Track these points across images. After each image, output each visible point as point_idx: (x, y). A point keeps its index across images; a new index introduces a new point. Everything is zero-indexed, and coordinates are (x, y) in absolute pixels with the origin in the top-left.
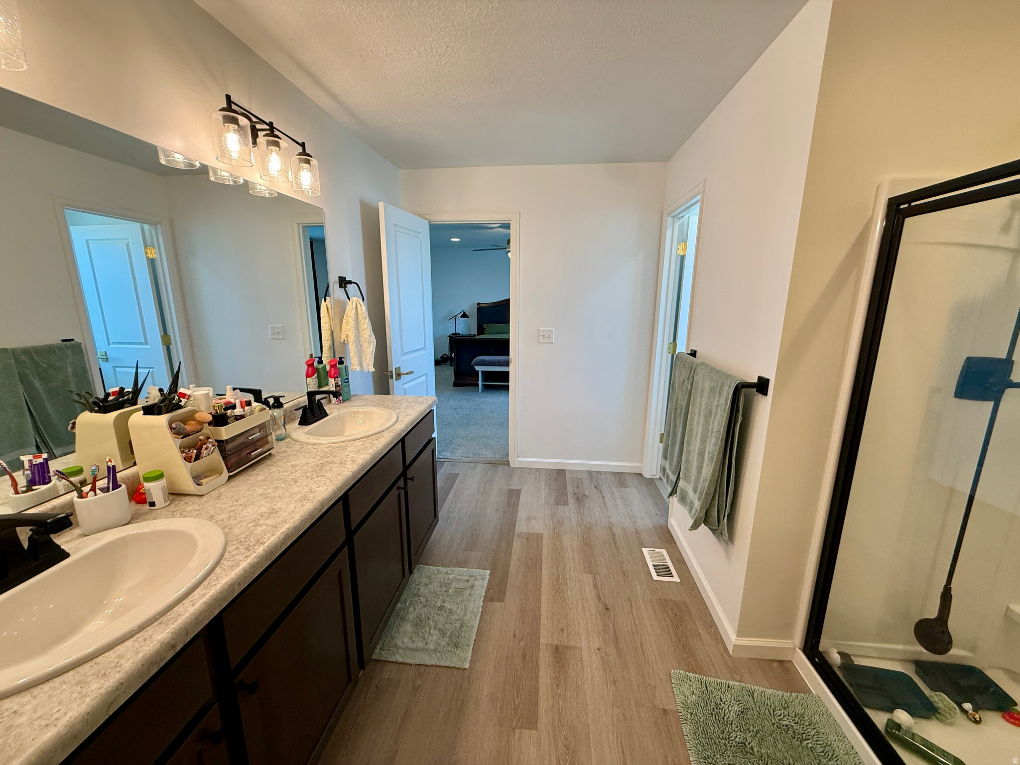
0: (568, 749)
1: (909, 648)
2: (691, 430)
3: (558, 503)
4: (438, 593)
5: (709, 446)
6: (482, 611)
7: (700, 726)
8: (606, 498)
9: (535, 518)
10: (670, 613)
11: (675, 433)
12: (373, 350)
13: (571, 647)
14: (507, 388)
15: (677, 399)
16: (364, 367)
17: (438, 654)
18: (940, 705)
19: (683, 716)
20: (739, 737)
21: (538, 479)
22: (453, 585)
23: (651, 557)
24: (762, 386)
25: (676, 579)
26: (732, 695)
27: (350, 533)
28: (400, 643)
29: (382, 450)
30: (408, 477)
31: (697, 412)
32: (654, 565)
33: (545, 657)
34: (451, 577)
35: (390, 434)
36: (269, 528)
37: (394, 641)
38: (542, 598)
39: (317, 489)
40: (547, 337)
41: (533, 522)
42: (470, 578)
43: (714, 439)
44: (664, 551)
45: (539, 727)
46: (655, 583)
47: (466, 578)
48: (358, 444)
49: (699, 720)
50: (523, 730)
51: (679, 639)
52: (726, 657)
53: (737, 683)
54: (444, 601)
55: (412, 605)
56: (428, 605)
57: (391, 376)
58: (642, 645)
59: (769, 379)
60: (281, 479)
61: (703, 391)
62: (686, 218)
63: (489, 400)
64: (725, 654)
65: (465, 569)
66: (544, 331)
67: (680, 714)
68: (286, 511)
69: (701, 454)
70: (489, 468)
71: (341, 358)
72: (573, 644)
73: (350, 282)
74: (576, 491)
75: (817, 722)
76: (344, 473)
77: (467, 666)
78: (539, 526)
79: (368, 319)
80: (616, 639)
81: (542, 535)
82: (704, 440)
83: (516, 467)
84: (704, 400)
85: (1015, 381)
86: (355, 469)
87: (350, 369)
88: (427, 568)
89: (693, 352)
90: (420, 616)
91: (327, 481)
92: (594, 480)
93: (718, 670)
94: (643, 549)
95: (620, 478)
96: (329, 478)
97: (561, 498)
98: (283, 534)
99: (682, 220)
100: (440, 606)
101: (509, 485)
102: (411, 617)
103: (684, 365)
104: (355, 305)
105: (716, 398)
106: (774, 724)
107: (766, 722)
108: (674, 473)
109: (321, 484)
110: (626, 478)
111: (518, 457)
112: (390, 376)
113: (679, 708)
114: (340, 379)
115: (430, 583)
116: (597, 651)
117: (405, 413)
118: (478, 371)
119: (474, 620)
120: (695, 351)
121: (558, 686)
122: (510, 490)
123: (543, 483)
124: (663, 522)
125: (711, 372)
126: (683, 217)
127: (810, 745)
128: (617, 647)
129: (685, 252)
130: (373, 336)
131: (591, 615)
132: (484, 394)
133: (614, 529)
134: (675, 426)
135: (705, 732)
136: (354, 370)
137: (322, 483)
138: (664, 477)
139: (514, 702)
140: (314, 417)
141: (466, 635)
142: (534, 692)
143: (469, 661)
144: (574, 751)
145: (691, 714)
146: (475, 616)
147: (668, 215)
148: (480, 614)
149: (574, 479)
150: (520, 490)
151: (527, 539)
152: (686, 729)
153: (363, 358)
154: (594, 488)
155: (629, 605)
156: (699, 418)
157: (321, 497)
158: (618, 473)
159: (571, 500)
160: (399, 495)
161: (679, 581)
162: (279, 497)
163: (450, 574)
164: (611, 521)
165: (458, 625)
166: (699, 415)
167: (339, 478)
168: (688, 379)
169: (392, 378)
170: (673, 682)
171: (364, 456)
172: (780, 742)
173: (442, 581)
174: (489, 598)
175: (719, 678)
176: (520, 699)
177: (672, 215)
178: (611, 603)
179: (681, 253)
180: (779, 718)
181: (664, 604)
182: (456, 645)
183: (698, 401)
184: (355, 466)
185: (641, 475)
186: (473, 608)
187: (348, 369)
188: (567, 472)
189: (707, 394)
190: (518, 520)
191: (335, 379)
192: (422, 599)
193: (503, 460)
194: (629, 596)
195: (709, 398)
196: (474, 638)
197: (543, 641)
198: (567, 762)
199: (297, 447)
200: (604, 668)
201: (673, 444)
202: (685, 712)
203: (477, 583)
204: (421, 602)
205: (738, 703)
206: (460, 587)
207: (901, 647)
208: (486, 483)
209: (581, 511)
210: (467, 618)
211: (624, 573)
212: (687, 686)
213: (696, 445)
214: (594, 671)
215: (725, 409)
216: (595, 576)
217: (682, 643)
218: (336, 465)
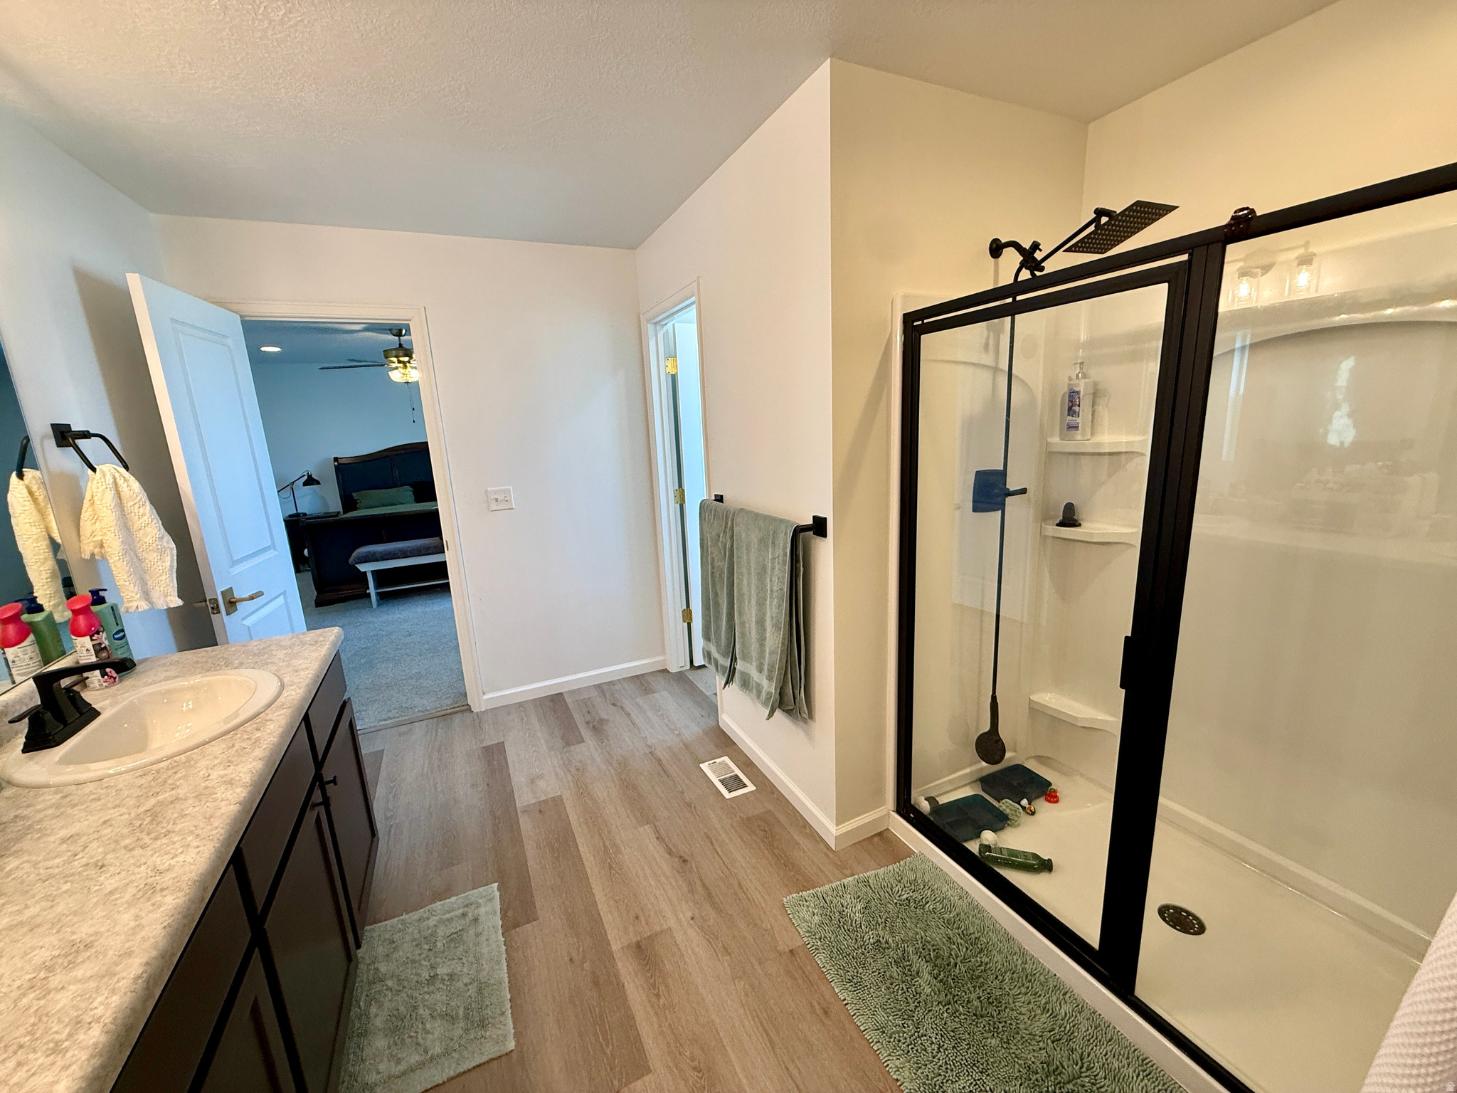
0: (700, 1071)
1: (974, 768)
2: (741, 595)
3: (568, 744)
4: (417, 958)
5: (771, 609)
6: (506, 950)
7: (833, 947)
8: (633, 715)
9: (541, 777)
10: (758, 832)
11: (717, 605)
12: (171, 566)
13: (657, 934)
14: (446, 588)
15: (713, 560)
16: (154, 600)
17: (454, 1054)
18: (1008, 811)
19: (813, 946)
20: (872, 936)
21: (525, 719)
22: (440, 933)
23: (714, 772)
24: (819, 526)
25: (751, 787)
26: (850, 894)
27: (257, 920)
28: (372, 1078)
29: (280, 744)
30: (326, 780)
31: (744, 571)
32: (720, 781)
33: (626, 968)
34: (432, 922)
35: (282, 712)
36: (92, 984)
37: (359, 1080)
38: (593, 886)
39: (173, 862)
40: (502, 501)
41: (541, 784)
42: (466, 909)
43: (776, 600)
44: (726, 759)
45: (652, 1068)
46: (729, 802)
47: (460, 911)
48: (216, 748)
49: (830, 942)
50: (632, 1085)
51: (778, 859)
52: (831, 855)
53: (850, 879)
54: (432, 967)
55: (373, 1002)
56: (404, 987)
57: (216, 609)
58: (740, 885)
59: (826, 518)
60: (52, 876)
61: (748, 546)
62: (670, 326)
63: (397, 616)
64: (828, 852)
65: (453, 899)
66: (496, 492)
67: (809, 946)
68: (117, 934)
69: (761, 623)
70: (437, 725)
71: (95, 593)
72: (658, 929)
73: (86, 435)
74: (588, 718)
75: (929, 881)
76: (223, 811)
77: (511, 1045)
78: (550, 787)
79: (148, 506)
80: (709, 895)
81: (560, 797)
82: (761, 604)
83: (483, 709)
84: (753, 556)
85: (1011, 490)
86: (243, 795)
87: (122, 610)
88: (380, 927)
89: (719, 498)
90: (396, 1013)
91: (190, 838)
92: (607, 695)
93: (828, 874)
94: (701, 765)
95: (641, 682)
96: (192, 832)
97: (570, 736)
98: (140, 981)
99: (665, 328)
100: (428, 978)
101: (481, 741)
102: (379, 1022)
103: (715, 515)
104: (112, 480)
105: (770, 550)
106: (896, 904)
107: (889, 905)
108: (724, 656)
109: (177, 849)
110: (649, 680)
111: (484, 694)
112: (213, 608)
113: (805, 939)
114: (104, 635)
115: (395, 949)
116: (691, 922)
117: (291, 669)
118: (366, 572)
119: (498, 970)
120: (722, 496)
121: (658, 995)
122: (487, 749)
123: (535, 721)
124: (712, 723)
125: (756, 520)
126: (666, 324)
127: (931, 907)
128: (713, 905)
129: (676, 371)
130: (168, 538)
131: (667, 878)
132: (383, 608)
133: (658, 753)
134: (716, 594)
135: (840, 952)
136: (132, 610)
137: (177, 845)
138: (711, 664)
139: (605, 1053)
140: (66, 725)
141: (494, 1000)
142: (628, 1021)
143: (512, 1036)
144: (709, 1069)
145: (820, 939)
146: (498, 962)
147: (648, 321)
148: (505, 956)
149: (580, 702)
150: (503, 742)
151: (540, 811)
152: (821, 959)
153: (149, 583)
154: (612, 706)
155: (709, 845)
156: (749, 579)
157: (193, 874)
158: (637, 676)
159: (585, 733)
160: (318, 817)
161: (755, 788)
162: (75, 913)
163: (428, 919)
164: (649, 743)
165: (472, 990)
166: (749, 574)
167: (216, 824)
168: (725, 532)
169: (219, 612)
170: (789, 912)
171: (251, 766)
172: (908, 919)
173: (417, 936)
174: (510, 925)
175: (832, 882)
176: (613, 1044)
177: (652, 322)
178: (687, 851)
179: (671, 371)
180: (898, 895)
181: (748, 823)
182: (483, 1024)
183: (745, 557)
184: (238, 790)
185: (665, 671)
186: (490, 953)
187: (118, 610)
188: (566, 696)
189: (756, 546)
190: (515, 789)
191: (91, 637)
192: (390, 983)
193: (456, 705)
194: (705, 833)
195: (759, 550)
196: (509, 997)
197: (615, 946)
198: (704, 1088)
199: (50, 798)
200: (708, 939)
201: (718, 618)
202: (814, 941)
203: (482, 910)
204: (390, 989)
205: (858, 900)
206: (453, 930)
207: (968, 770)
208: (439, 750)
209: (604, 744)
210: (485, 973)
211: (689, 805)
212: (805, 908)
213: (751, 613)
214: (697, 950)
215: (784, 561)
216: (654, 825)
217: (782, 861)
218: (190, 802)
